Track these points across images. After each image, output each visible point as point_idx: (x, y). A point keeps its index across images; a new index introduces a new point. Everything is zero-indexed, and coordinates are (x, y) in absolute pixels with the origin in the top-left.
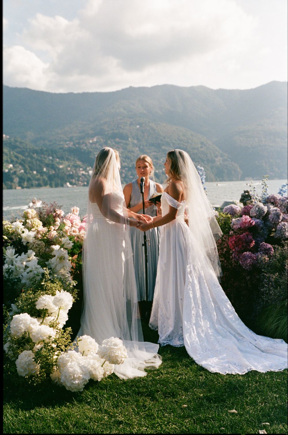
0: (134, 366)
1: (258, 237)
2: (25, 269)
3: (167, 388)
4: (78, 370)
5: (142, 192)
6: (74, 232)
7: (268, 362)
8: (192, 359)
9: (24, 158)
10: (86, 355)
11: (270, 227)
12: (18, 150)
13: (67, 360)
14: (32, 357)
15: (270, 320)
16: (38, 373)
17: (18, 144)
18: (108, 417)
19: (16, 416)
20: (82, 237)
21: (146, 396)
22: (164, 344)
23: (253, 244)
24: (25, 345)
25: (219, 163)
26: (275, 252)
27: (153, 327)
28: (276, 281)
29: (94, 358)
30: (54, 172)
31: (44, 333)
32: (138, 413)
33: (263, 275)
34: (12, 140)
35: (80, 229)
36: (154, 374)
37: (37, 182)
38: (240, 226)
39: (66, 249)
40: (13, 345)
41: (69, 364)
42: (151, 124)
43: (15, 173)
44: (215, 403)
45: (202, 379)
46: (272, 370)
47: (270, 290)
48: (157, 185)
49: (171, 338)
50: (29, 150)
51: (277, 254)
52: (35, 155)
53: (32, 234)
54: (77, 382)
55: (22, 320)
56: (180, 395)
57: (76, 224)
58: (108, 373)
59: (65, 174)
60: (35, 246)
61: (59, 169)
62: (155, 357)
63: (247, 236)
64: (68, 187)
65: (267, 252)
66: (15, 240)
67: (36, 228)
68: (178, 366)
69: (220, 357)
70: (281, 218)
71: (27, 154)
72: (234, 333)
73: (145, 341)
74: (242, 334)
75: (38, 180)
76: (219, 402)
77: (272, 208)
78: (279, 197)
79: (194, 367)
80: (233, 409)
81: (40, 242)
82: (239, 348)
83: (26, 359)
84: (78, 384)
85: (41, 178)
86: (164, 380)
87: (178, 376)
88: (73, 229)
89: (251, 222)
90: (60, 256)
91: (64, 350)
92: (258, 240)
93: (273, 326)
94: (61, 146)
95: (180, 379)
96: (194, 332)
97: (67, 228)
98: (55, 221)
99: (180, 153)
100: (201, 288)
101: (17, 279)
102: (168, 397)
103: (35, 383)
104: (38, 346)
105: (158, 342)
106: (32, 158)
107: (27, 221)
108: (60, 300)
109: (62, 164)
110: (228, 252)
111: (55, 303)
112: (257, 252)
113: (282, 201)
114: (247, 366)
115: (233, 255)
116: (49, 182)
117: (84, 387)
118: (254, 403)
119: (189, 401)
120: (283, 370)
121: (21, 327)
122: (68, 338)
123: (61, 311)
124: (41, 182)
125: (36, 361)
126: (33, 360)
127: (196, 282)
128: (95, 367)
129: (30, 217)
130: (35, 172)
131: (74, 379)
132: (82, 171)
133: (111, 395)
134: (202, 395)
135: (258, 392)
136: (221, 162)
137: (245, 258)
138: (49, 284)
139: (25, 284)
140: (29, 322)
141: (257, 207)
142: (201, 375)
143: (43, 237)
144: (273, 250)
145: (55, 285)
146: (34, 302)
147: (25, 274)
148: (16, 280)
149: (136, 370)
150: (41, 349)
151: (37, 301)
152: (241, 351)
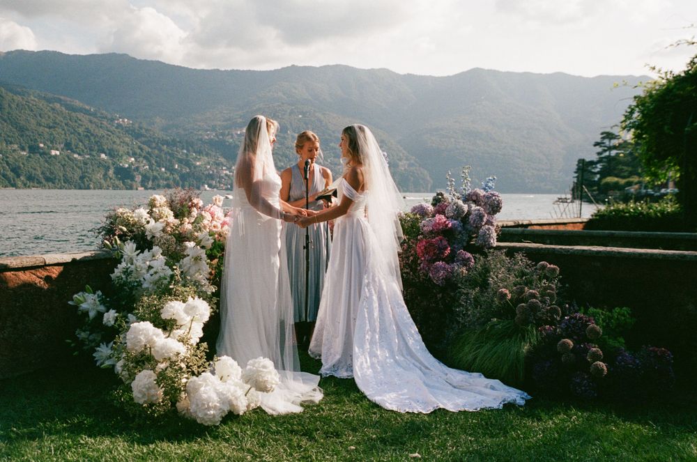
0: (286, 399)
1: (454, 243)
2: (148, 271)
3: (330, 427)
4: (215, 397)
5: (306, 178)
6: (215, 227)
7: (460, 400)
8: (362, 393)
9: (150, 150)
10: (226, 382)
11: (470, 231)
12: (143, 139)
13: (200, 385)
14: (153, 379)
15: (467, 349)
16: (161, 400)
17: (143, 131)
18: (252, 457)
19: (130, 451)
20: (226, 234)
21: (301, 436)
22: (327, 374)
23: (448, 251)
24: (144, 364)
25: (403, 169)
26: (475, 263)
27: (312, 353)
28: (476, 299)
29: (236, 385)
30: (188, 170)
31: (171, 349)
32: (291, 455)
33: (460, 292)
34: (137, 125)
35: (223, 224)
36: (312, 410)
37: (165, 183)
38: (431, 229)
39: (203, 247)
40: (130, 363)
41: (202, 389)
42: (317, 114)
43: (137, 168)
44: (392, 446)
45: (375, 418)
46: (466, 409)
47: (467, 310)
48: (323, 169)
49: (336, 369)
50: (156, 140)
51: (478, 266)
52: (165, 147)
53: (160, 225)
54: (212, 412)
55: (143, 330)
56: (346, 435)
57: (218, 218)
58: (253, 406)
59: (203, 174)
60: (162, 242)
61: (195, 167)
62: (314, 390)
63: (441, 241)
64: (205, 190)
65: (465, 262)
66: (136, 233)
67: (165, 218)
68: (345, 402)
69: (400, 393)
70: (485, 220)
71: (154, 145)
72: (419, 365)
73: (302, 371)
74: (429, 367)
75: (167, 179)
76: (397, 444)
77: (474, 207)
78: (482, 193)
79: (365, 403)
80: (415, 452)
81: (169, 237)
82: (424, 383)
83: (145, 381)
84: (214, 416)
85: (171, 177)
86: (326, 418)
87: (344, 414)
88: (214, 223)
89: (447, 222)
90: (195, 255)
91: (196, 372)
92: (454, 247)
93: (470, 357)
94: (200, 137)
95: (346, 417)
96: (366, 362)
97: (205, 222)
98: (190, 213)
99: (360, 128)
100: (380, 305)
101: (137, 282)
102: (330, 437)
103: (155, 413)
104: (162, 366)
105: (320, 372)
106: (160, 150)
107: (154, 209)
108: (194, 307)
109: (199, 160)
110: (415, 261)
111: (186, 311)
112: (453, 262)
113: (487, 198)
114: (434, 403)
115: (422, 265)
116: (181, 183)
117: (221, 419)
118: (443, 446)
119: (358, 443)
120: (479, 409)
121: (140, 339)
122: (202, 357)
123: (194, 324)
124: (171, 182)
125: (158, 383)
126: (155, 382)
127: (375, 298)
128: (236, 396)
129: (158, 205)
130: (163, 169)
131: (209, 408)
132: (225, 170)
133: (256, 432)
134: (374, 436)
135: (448, 434)
136: (406, 167)
137: (437, 270)
138: (181, 289)
139: (147, 289)
140: (151, 333)
141: (454, 204)
142: (375, 413)
143: (174, 230)
144: (473, 260)
145: (187, 289)
146: (159, 309)
147: (147, 276)
148: (136, 284)
149: (290, 404)
150: (166, 369)
151: (163, 308)
152: (427, 385)
